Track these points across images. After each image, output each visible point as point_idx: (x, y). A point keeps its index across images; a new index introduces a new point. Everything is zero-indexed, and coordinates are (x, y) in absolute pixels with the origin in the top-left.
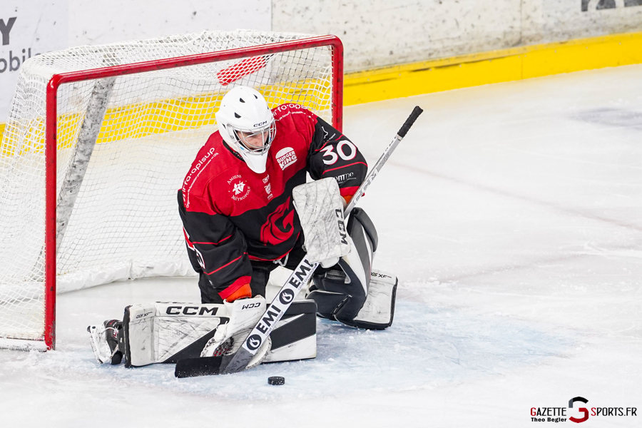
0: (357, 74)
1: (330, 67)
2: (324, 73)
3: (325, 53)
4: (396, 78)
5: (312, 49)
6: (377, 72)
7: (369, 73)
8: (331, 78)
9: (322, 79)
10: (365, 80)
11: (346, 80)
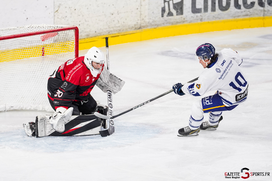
0: (84, 39)
1: (74, 37)
2: (72, 39)
3: (73, 32)
4: (97, 41)
5: (68, 31)
6: (91, 38)
7: (88, 39)
8: (75, 41)
9: (71, 41)
10: (87, 41)
11: (80, 41)
